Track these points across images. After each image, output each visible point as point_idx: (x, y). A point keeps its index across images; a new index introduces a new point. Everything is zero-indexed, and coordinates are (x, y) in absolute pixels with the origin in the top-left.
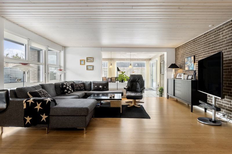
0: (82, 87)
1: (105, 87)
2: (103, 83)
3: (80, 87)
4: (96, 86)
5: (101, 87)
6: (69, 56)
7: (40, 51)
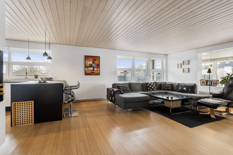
0: (169, 87)
1: (189, 90)
2: (190, 85)
3: (167, 87)
4: (180, 88)
5: (185, 89)
6: (170, 61)
7: (155, 61)
